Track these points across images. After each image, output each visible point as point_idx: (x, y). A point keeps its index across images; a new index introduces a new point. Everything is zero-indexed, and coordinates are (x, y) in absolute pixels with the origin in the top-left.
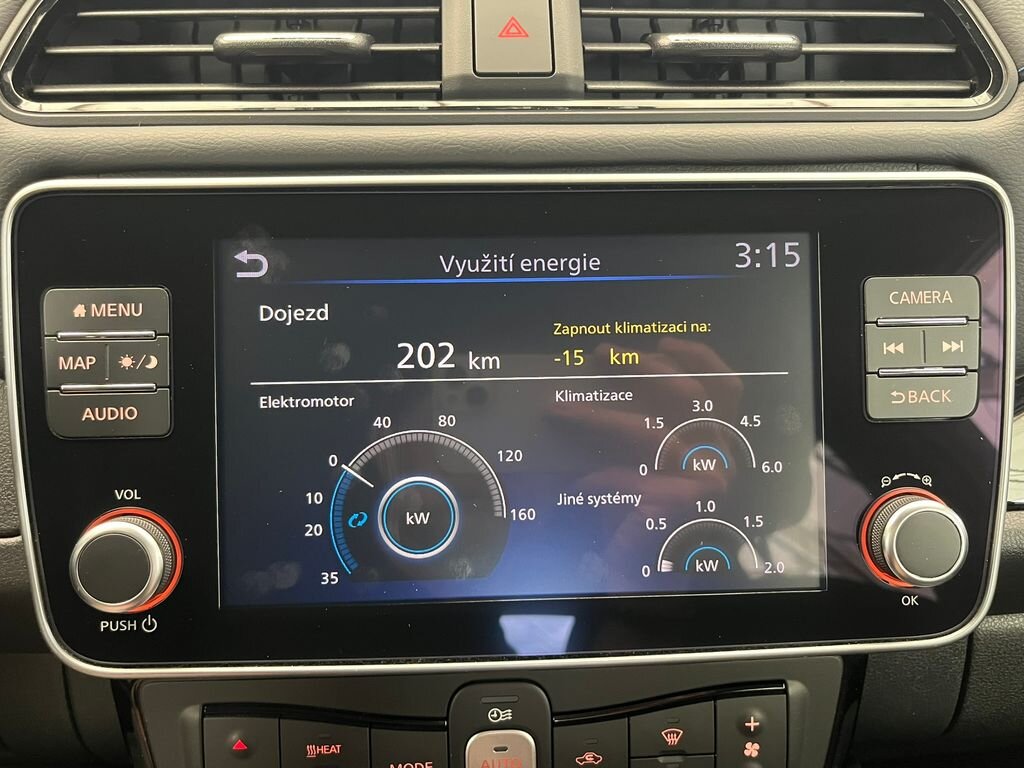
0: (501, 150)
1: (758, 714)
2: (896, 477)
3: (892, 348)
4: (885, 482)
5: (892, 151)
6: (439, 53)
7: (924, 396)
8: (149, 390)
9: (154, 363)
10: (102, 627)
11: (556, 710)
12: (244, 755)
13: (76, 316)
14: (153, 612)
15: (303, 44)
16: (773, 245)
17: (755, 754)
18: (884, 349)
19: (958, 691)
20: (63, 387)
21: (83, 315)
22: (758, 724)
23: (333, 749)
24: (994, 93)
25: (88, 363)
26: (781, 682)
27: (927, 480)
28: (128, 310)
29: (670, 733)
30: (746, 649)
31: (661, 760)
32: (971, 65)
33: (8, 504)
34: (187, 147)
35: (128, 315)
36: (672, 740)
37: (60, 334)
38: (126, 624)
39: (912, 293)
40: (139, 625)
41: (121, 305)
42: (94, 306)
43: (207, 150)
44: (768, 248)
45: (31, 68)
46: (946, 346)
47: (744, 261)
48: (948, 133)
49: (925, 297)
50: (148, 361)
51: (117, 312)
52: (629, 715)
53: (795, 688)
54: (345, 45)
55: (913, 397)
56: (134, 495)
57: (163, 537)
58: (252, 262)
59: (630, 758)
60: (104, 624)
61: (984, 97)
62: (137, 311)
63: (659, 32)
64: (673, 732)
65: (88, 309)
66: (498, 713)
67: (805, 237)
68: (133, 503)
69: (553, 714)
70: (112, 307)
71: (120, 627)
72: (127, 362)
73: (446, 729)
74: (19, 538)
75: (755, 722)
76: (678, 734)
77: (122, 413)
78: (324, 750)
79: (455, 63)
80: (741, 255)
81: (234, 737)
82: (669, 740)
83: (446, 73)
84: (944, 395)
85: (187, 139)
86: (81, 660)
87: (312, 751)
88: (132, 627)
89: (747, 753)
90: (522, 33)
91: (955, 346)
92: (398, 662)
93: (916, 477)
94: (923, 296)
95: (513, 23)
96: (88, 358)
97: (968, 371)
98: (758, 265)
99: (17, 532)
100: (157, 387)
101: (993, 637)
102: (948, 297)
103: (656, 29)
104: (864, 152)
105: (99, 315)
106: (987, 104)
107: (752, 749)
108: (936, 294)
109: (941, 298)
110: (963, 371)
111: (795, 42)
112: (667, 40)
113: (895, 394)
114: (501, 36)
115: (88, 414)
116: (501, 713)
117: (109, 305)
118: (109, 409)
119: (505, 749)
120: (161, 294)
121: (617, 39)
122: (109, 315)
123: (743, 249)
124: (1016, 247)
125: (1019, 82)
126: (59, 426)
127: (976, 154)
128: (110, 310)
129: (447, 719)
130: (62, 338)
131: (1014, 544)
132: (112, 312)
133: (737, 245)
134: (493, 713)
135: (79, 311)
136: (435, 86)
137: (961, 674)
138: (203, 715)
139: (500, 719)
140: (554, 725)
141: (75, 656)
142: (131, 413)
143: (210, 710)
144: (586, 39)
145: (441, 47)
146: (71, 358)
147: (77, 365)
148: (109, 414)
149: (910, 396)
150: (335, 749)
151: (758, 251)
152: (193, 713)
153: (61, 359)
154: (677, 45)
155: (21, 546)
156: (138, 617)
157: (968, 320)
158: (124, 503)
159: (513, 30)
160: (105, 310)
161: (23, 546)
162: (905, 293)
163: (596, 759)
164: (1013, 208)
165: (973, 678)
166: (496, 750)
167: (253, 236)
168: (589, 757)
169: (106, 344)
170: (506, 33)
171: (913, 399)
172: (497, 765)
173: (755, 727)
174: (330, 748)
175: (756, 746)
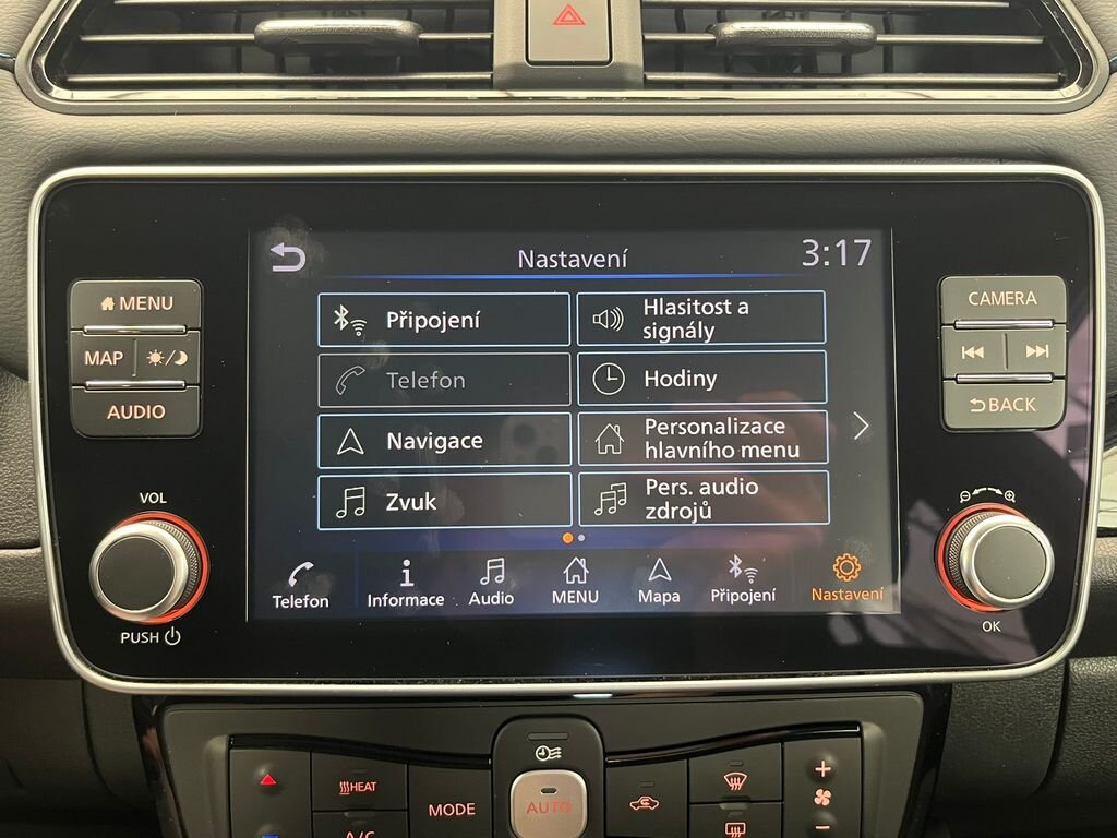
0: (554, 140)
1: (830, 759)
2: (976, 492)
3: (971, 352)
4: (964, 497)
5: (972, 145)
6: (491, 41)
7: (1006, 405)
8: (178, 387)
9: (183, 359)
10: (123, 638)
11: (608, 750)
12: (272, 790)
13: (104, 309)
14: (177, 623)
15: (347, 30)
16: (842, 243)
17: (826, 803)
18: (963, 354)
19: (1053, 742)
20: (88, 383)
21: (111, 308)
22: (829, 769)
23: (368, 787)
24: (1084, 84)
25: (115, 359)
26: (856, 724)
27: (1010, 496)
28: (157, 303)
29: (733, 777)
30: (813, 675)
31: (723, 806)
32: (1059, 56)
33: (29, 513)
34: (224, 136)
35: (158, 308)
36: (736, 785)
37: (86, 328)
38: (148, 636)
39: (993, 294)
40: (161, 638)
41: (151, 298)
42: (122, 299)
43: (243, 139)
44: (838, 245)
45: (65, 56)
46: (1030, 351)
47: (811, 259)
48: (1032, 125)
49: (1008, 298)
50: (177, 357)
51: (146, 306)
52: (688, 756)
53: (871, 731)
54: (392, 32)
55: (993, 403)
56: (160, 498)
57: (188, 542)
58: (289, 254)
59: (689, 803)
60: (125, 636)
61: (1073, 89)
62: (167, 304)
63: (725, 21)
64: (737, 776)
65: (116, 302)
66: (546, 751)
67: (878, 233)
68: (158, 507)
69: (606, 754)
70: (141, 300)
71: (142, 639)
72: (155, 358)
73: (490, 767)
74: (39, 550)
75: (826, 766)
76: (742, 778)
77: (149, 412)
78: (358, 787)
79: (506, 52)
80: (808, 252)
81: (262, 771)
82: (732, 785)
83: (497, 62)
84: (1028, 404)
85: (223, 128)
86: (99, 673)
87: (345, 787)
88: (154, 640)
89: (817, 801)
90: (577, 21)
91: (1040, 351)
92: (436, 683)
93: (998, 492)
94: (1005, 297)
95: (569, 10)
96: (115, 353)
97: (1054, 378)
98: (827, 263)
99: (37, 543)
100: (186, 385)
101: (1090, 680)
102: (1032, 298)
103: (721, 19)
104: (941, 145)
105: (127, 308)
106: (1076, 96)
107: (823, 797)
108: (1019, 295)
109: (1025, 300)
110: (1049, 378)
111: (868, 30)
112: (732, 28)
113: (974, 401)
114: (555, 23)
115: (113, 412)
116: (549, 750)
117: (139, 298)
118: (136, 407)
119: (553, 791)
120: (192, 287)
121: (681, 29)
122: (139, 308)
123: (812, 246)
124: (1107, 248)
125: (1110, 74)
126: (82, 423)
127: (1063, 148)
128: (139, 303)
129: (491, 756)
130: (90, 332)
131: (1108, 573)
132: (141, 306)
133: (805, 242)
134: (540, 751)
135: (108, 304)
136: (487, 76)
137: (1056, 722)
138: (230, 747)
139: (548, 757)
140: (607, 765)
141: (93, 669)
142: (158, 412)
143: (237, 741)
144: (645, 29)
145: (492, 36)
146: (97, 353)
147: (103, 360)
148: (134, 412)
149: (991, 405)
150: (370, 787)
151: (826, 249)
152: (218, 745)
153: (87, 353)
154: (743, 33)
155: (42, 556)
156: (161, 628)
157: (1054, 323)
158: (148, 507)
159: (569, 17)
160: (135, 303)
161: (43, 557)
162: (985, 293)
163: (652, 804)
164: (1104, 206)
165: (1070, 726)
166: (544, 791)
167: (291, 227)
168: (644, 802)
169: (134, 339)
170: (561, 21)
171: (994, 407)
172: (544, 809)
173: (826, 772)
174: (364, 785)
175: (828, 794)
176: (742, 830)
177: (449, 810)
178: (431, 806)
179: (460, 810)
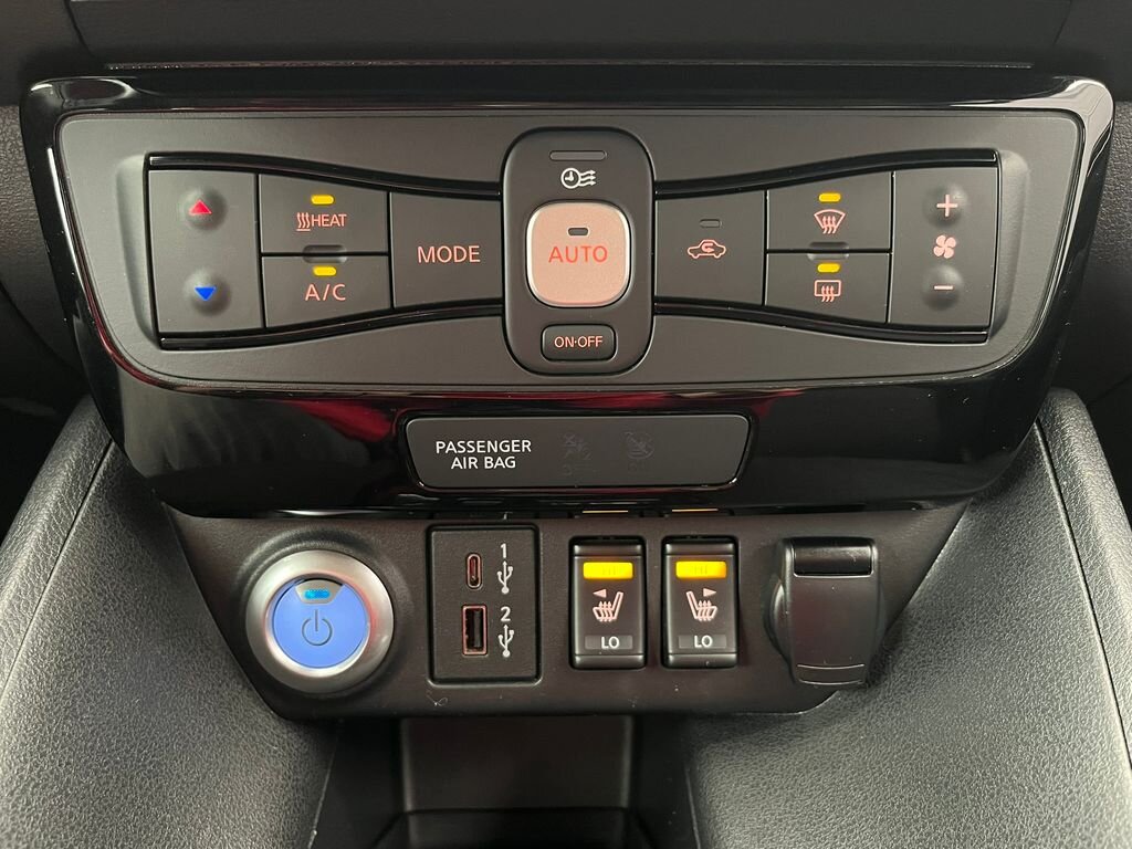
1: (956, 193)
11: (659, 177)
12: (206, 224)
17: (949, 254)
22: (955, 206)
23: (335, 221)
26: (989, 153)
29: (826, 215)
31: (811, 257)
36: (829, 227)
52: (768, 188)
53: (1012, 164)
59: (766, 251)
64: (831, 214)
66: (575, 174)
73: (500, 198)
75: (951, 202)
76: (838, 217)
78: (321, 220)
82: (824, 226)
87: (304, 221)
89: (938, 251)
107: (945, 246)
116: (580, 175)
119: (583, 231)
129: (500, 184)
134: (567, 174)
138: (148, 167)
139: (578, 184)
140: (656, 198)
143: (158, 159)
150: (338, 220)
163: (718, 250)
168: (707, 247)
172: (572, 257)
173: (951, 209)
174: (330, 218)
175: (952, 242)
176: (836, 291)
177: (444, 254)
178: (420, 248)
179: (460, 254)
